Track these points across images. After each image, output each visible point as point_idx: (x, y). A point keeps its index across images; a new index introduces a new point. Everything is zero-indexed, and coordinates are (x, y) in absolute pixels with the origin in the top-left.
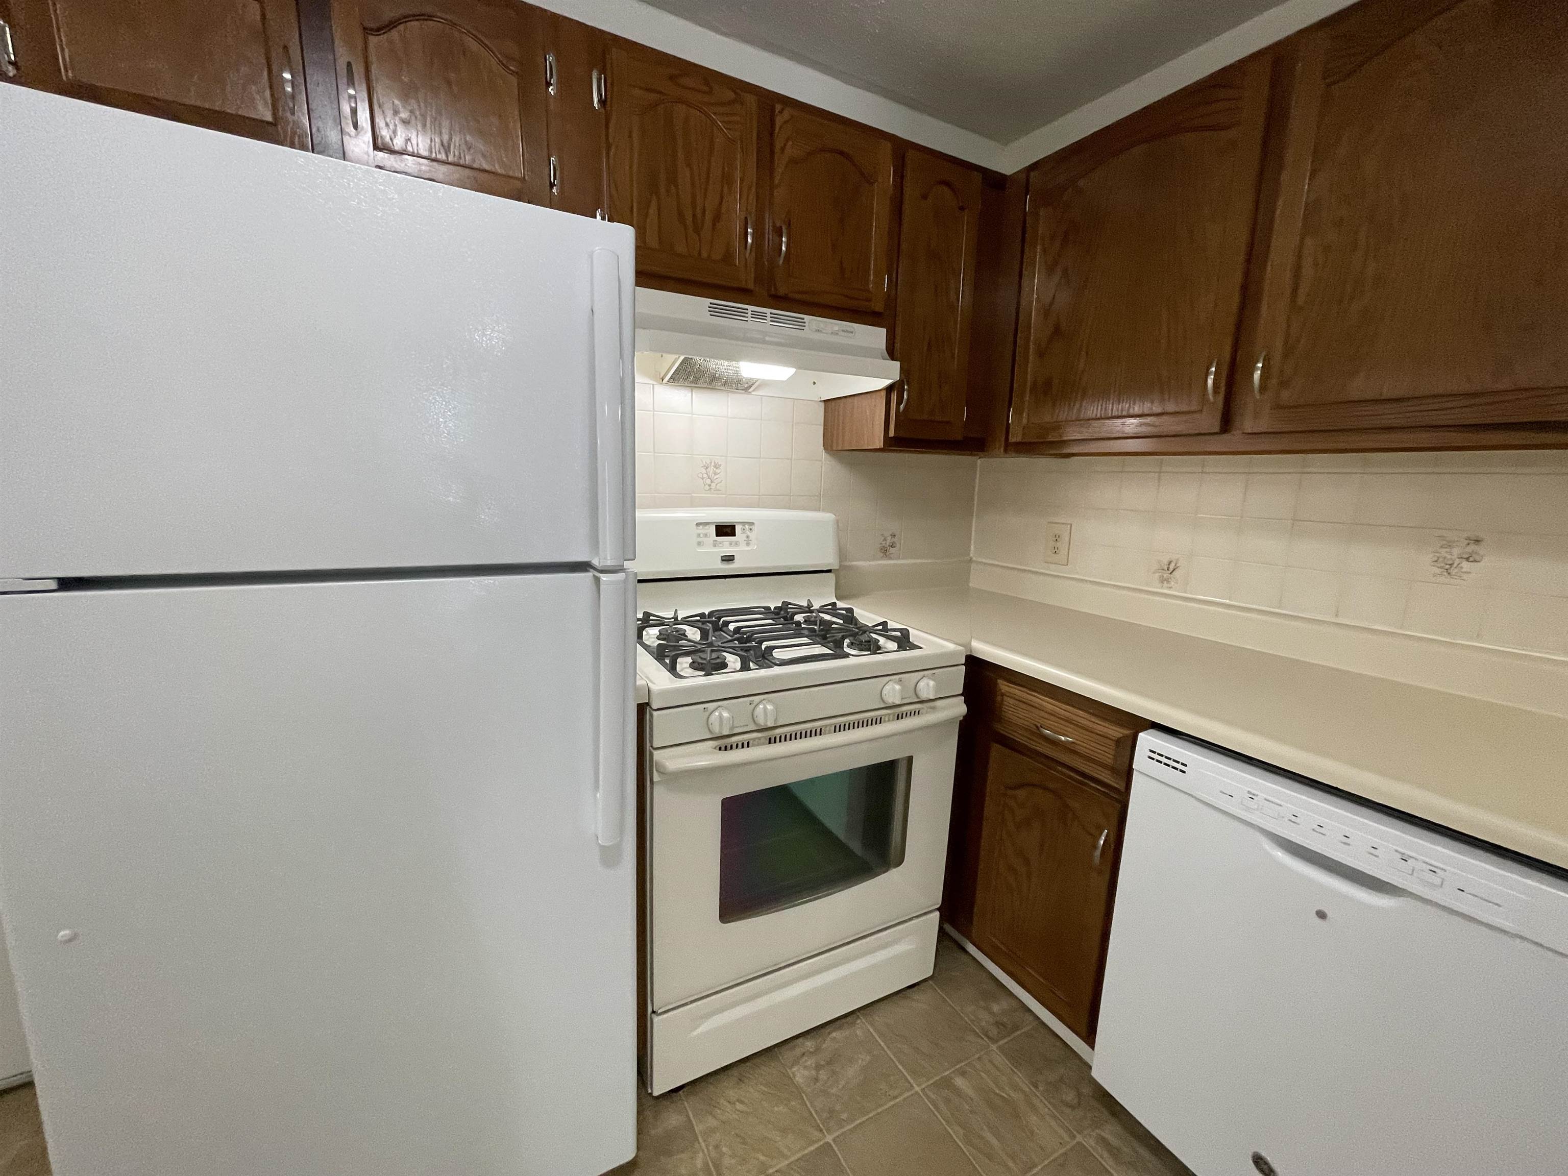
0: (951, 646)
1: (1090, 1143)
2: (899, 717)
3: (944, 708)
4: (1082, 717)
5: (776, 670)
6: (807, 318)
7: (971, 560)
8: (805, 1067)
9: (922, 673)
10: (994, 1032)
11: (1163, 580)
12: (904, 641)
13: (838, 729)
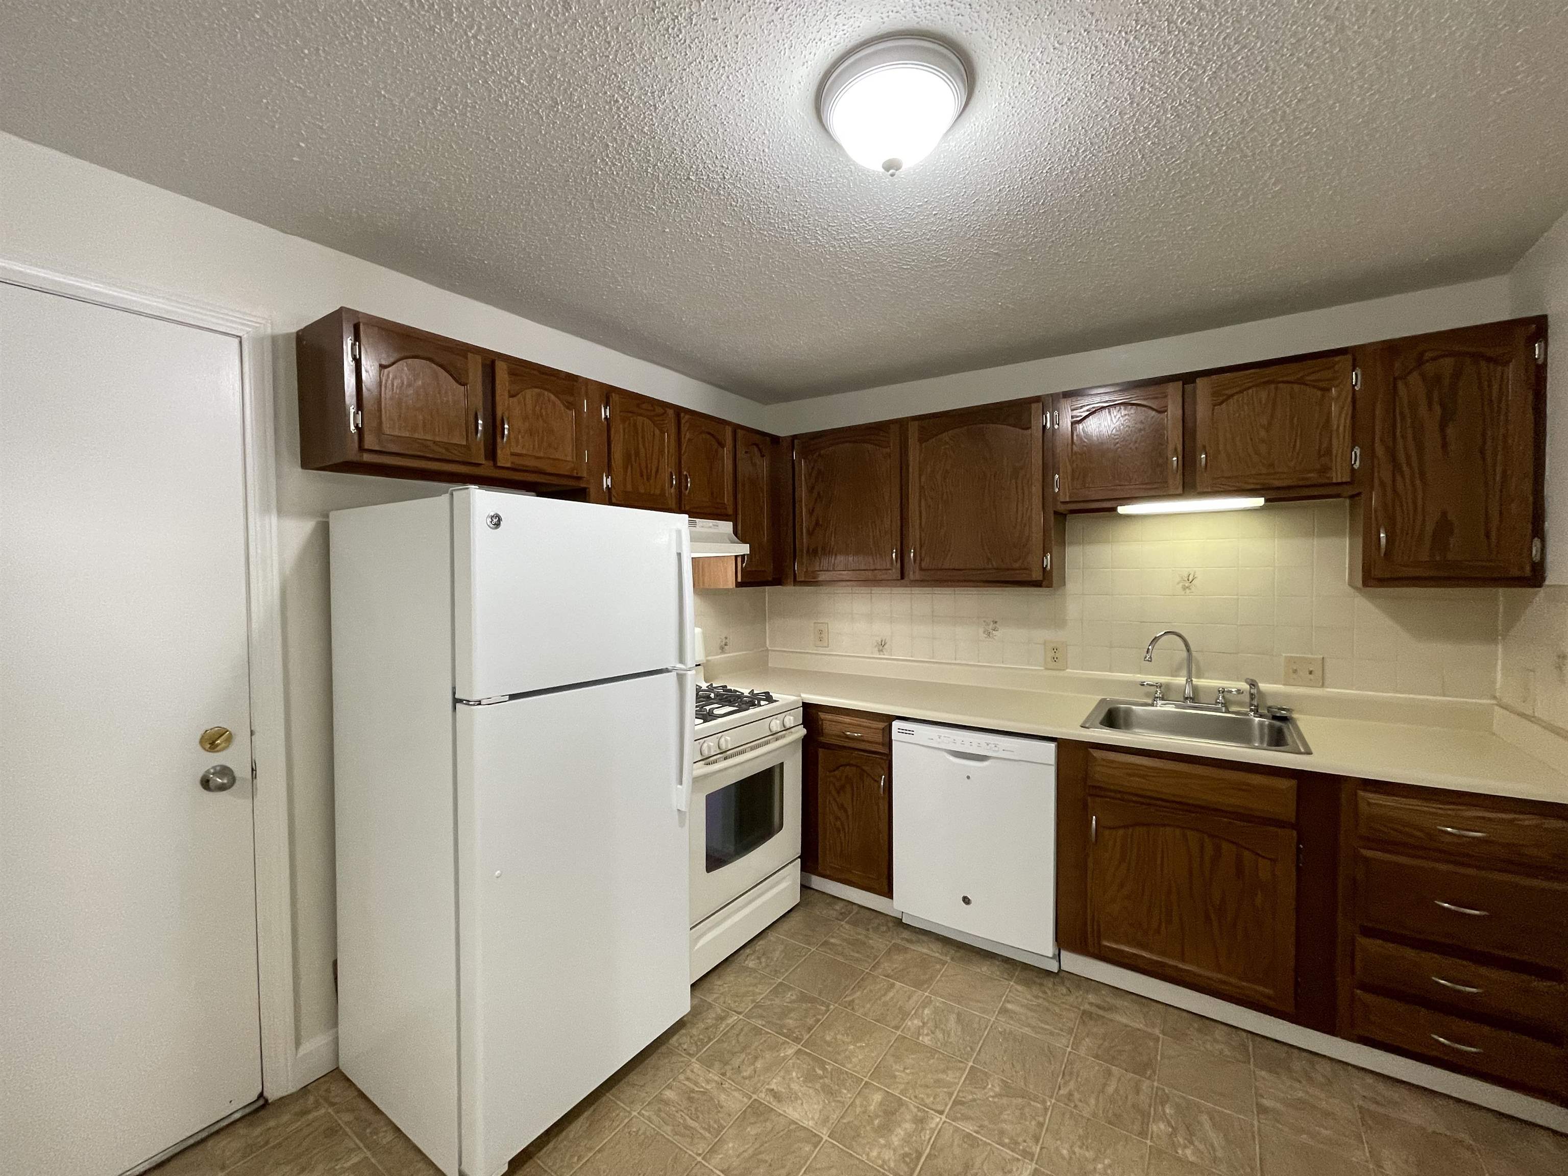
0: (793, 698)
1: (899, 941)
2: (777, 739)
3: (797, 732)
4: (865, 722)
5: (720, 720)
6: (697, 520)
7: (767, 650)
8: (753, 960)
9: (784, 714)
10: (841, 917)
11: (880, 651)
12: (769, 698)
13: (752, 749)
